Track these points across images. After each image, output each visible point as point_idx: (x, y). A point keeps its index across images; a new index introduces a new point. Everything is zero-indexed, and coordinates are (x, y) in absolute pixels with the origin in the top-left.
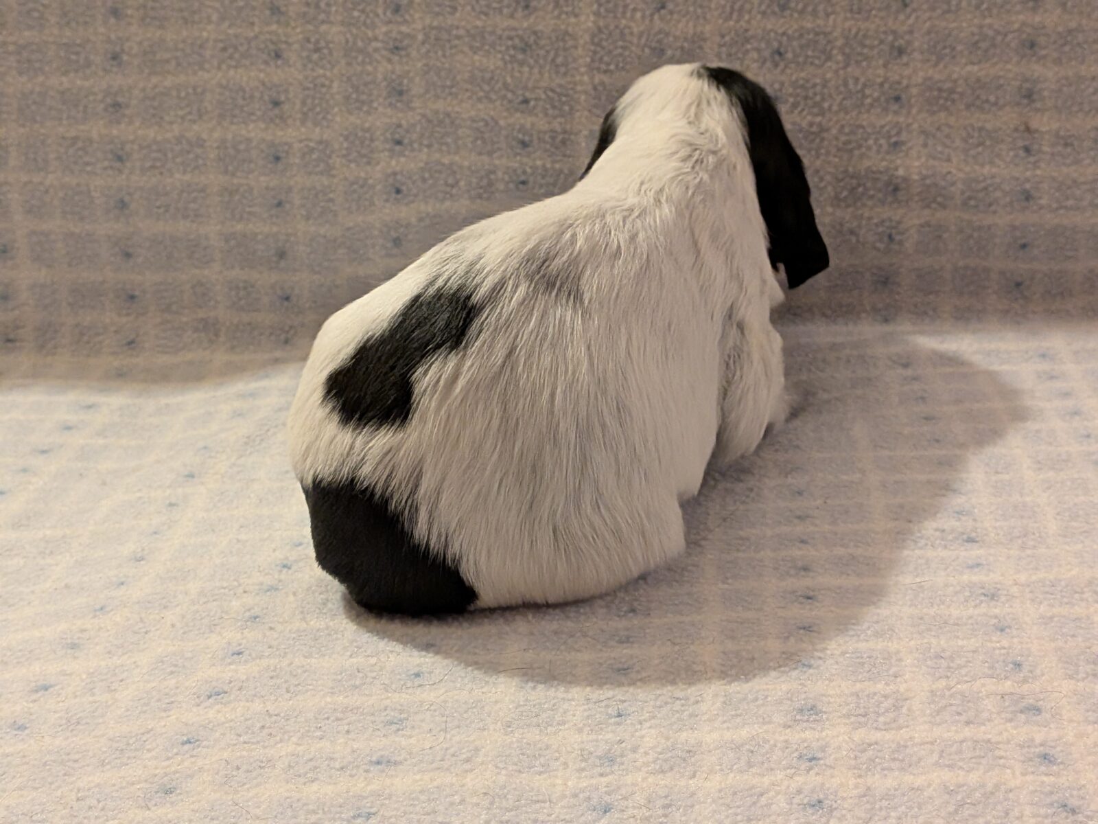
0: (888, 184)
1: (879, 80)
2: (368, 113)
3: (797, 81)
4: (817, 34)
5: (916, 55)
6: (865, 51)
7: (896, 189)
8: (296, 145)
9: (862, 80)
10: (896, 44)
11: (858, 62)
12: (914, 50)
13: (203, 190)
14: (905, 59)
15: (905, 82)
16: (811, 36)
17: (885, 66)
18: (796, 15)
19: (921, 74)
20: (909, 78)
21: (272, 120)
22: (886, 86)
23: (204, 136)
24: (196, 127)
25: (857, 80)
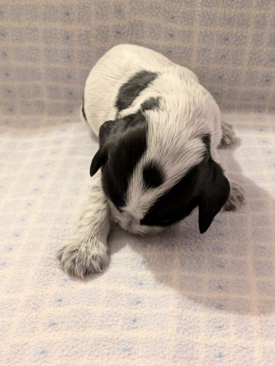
2: (106, 20)
8: (76, 33)
13: (37, 50)
21: (66, 21)
23: (38, 27)
24: (34, 23)
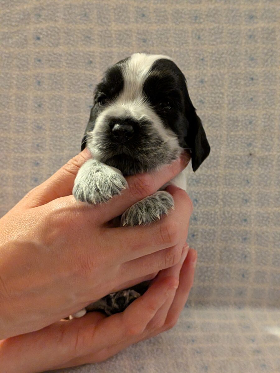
0: (242, 255)
1: (238, 213)
3: (204, 212)
4: (212, 193)
5: (253, 203)
6: (232, 200)
7: (246, 257)
9: (231, 212)
10: (245, 198)
11: (229, 205)
12: (252, 201)
14: (248, 204)
15: (249, 214)
16: (209, 194)
17: (240, 207)
18: (203, 186)
19: (255, 211)
20: (250, 212)
22: (241, 215)
25: (228, 212)
